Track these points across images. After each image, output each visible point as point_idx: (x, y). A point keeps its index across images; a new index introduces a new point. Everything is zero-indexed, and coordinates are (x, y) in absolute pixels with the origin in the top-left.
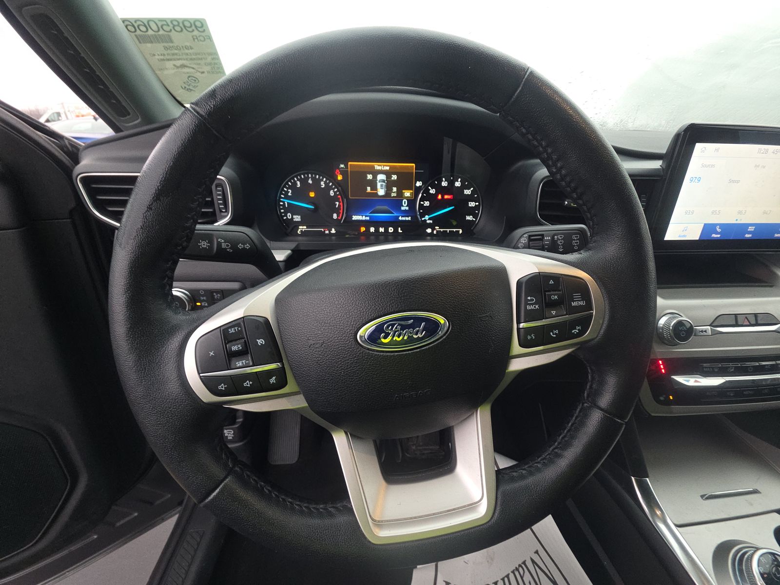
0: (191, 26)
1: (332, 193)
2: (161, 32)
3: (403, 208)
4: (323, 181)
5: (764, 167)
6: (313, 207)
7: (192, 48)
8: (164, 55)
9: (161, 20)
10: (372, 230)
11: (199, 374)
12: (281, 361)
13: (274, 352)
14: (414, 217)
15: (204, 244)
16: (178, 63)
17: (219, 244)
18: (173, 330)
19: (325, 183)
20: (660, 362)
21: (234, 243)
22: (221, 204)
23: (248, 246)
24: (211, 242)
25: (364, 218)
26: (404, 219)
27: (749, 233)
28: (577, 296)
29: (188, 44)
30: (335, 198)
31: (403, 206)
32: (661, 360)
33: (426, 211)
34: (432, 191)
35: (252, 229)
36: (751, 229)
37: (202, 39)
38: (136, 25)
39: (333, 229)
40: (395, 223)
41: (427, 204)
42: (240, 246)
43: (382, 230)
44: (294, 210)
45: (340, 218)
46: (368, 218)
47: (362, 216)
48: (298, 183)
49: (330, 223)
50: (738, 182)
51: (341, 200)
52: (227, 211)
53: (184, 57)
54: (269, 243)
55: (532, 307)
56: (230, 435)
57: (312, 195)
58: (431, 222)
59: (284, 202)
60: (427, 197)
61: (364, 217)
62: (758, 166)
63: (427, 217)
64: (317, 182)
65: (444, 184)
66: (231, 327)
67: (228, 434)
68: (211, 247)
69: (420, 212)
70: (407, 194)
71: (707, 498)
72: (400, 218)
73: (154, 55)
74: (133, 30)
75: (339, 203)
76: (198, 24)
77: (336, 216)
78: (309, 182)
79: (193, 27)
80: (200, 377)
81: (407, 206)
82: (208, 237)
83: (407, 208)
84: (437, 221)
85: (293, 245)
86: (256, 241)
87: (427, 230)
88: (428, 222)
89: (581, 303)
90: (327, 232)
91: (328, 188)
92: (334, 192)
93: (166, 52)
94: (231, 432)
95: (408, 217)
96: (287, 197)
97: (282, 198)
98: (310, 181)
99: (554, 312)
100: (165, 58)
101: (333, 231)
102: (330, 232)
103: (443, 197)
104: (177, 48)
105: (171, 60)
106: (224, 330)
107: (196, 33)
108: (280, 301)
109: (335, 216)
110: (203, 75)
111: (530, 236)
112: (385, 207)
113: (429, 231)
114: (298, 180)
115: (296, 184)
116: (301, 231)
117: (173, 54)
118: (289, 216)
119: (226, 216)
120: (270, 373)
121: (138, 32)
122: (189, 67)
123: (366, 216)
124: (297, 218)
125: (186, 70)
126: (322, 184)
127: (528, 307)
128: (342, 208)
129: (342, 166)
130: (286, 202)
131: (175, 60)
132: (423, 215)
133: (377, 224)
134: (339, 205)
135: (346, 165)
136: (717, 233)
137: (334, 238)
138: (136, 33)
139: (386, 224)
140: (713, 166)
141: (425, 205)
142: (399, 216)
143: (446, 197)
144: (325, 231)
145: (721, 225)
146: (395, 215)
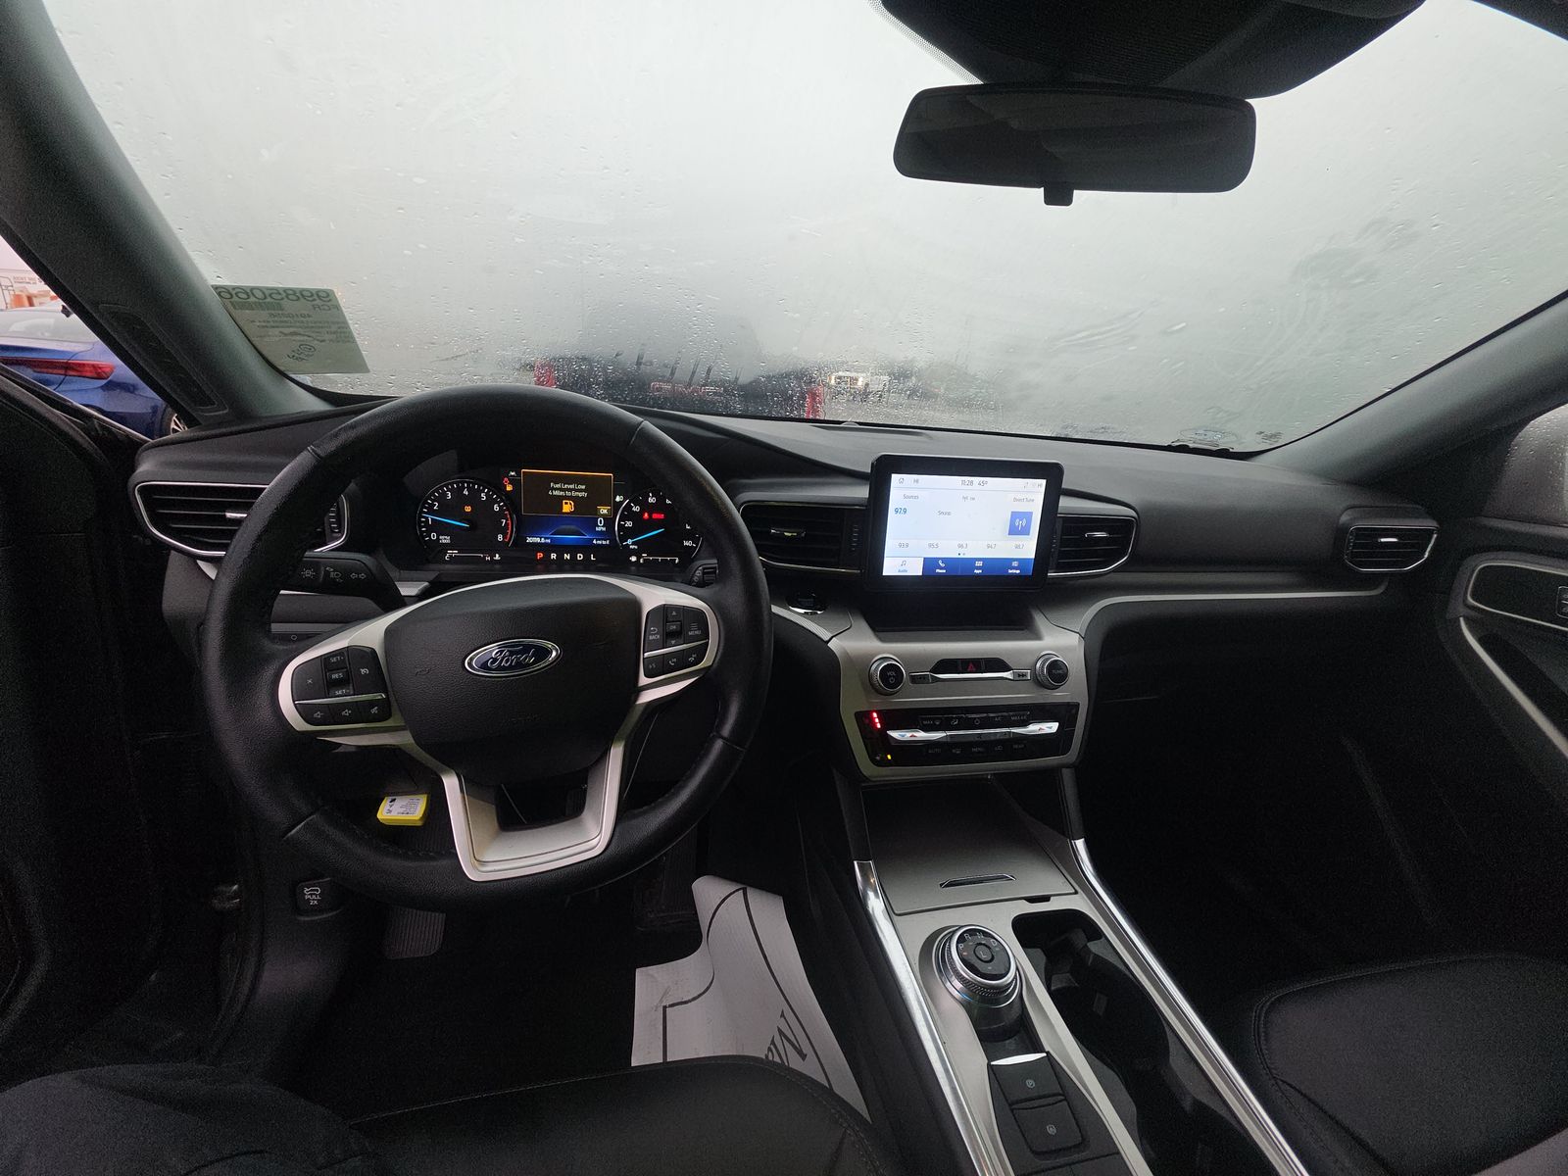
0: (312, 295)
1: (496, 508)
2: (269, 300)
3: (598, 529)
4: (483, 492)
5: (974, 499)
6: (469, 526)
7: (309, 316)
8: (269, 322)
9: (268, 289)
10: (553, 556)
11: (294, 701)
12: (386, 691)
13: (378, 681)
14: (613, 540)
15: (308, 573)
16: (287, 331)
17: (327, 573)
18: (268, 659)
19: (487, 494)
20: (875, 715)
21: (346, 572)
22: (333, 523)
23: (363, 576)
24: (317, 571)
25: (542, 541)
26: (598, 542)
27: (978, 568)
28: (694, 626)
29: (306, 313)
30: (501, 514)
31: (598, 526)
32: (876, 711)
33: (627, 533)
34: (636, 509)
35: (370, 556)
36: (979, 564)
37: (326, 308)
38: (233, 293)
39: (497, 555)
40: (587, 548)
41: (629, 524)
42: (354, 576)
43: (567, 556)
44: (442, 529)
45: (507, 541)
46: (548, 541)
47: (540, 538)
48: (449, 494)
49: (495, 547)
50: (949, 514)
51: (508, 517)
52: (341, 532)
53: (298, 324)
54: (394, 573)
55: (654, 637)
56: (314, 896)
57: (468, 509)
58: (636, 547)
59: (427, 518)
60: (628, 514)
61: (542, 539)
62: (967, 498)
63: (630, 541)
64: (475, 494)
65: (651, 500)
66: (333, 656)
67: (311, 894)
68: (316, 577)
69: (620, 535)
70: (604, 511)
71: (947, 886)
72: (595, 542)
73: (253, 321)
74: (228, 296)
75: (507, 520)
76: (321, 294)
78: (464, 493)
79: (315, 297)
80: (295, 705)
81: (603, 526)
82: (315, 564)
83: (604, 529)
84: (643, 546)
85: (432, 576)
86: (373, 569)
88: (632, 547)
89: (697, 632)
90: (488, 558)
91: (490, 502)
92: (499, 506)
93: (270, 320)
94: (317, 891)
95: (604, 540)
96: (431, 511)
97: (425, 513)
98: (466, 492)
99: (673, 642)
100: (268, 325)
101: (497, 557)
102: (492, 558)
103: (650, 515)
104: (288, 316)
105: (277, 327)
106: (325, 659)
107: (318, 302)
108: (390, 632)
109: (500, 538)
110: (323, 343)
111: (704, 569)
112: (573, 527)
113: (634, 559)
114: (449, 490)
115: (446, 495)
116: (450, 557)
117: (282, 322)
118: (434, 536)
119: (338, 539)
120: (371, 703)
121: (235, 299)
122: (304, 335)
123: (545, 538)
124: (445, 540)
125: (298, 338)
126: (482, 496)
127: (651, 638)
128: (510, 527)
129: (513, 473)
130: (430, 518)
131: (282, 327)
132: (624, 539)
133: (561, 548)
134: (506, 523)
135: (518, 474)
136: (941, 568)
137: (497, 566)
138: (232, 300)
139: (573, 549)
140: (916, 497)
141: (626, 525)
142: (593, 539)
143: (655, 516)
144: (484, 557)
145: (944, 560)
146: (587, 537)
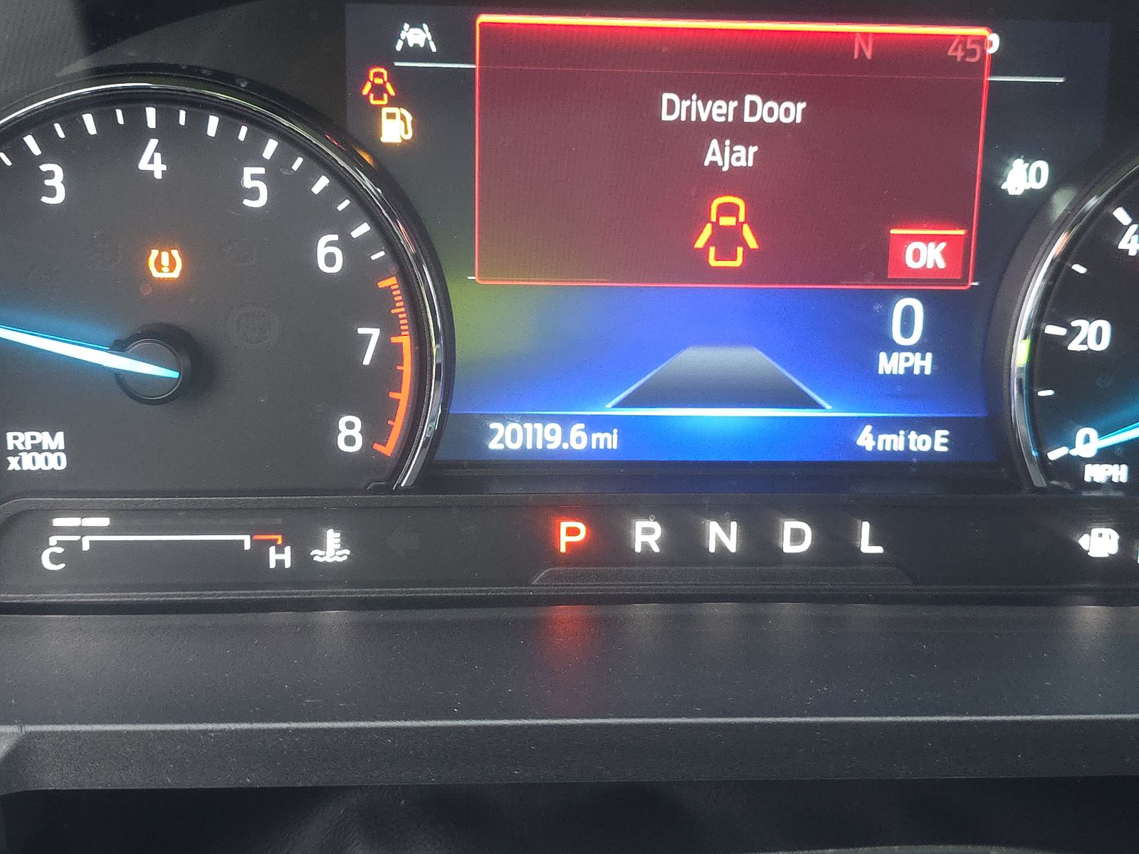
1: (328, 256)
3: (890, 365)
4: (258, 161)
6: (175, 375)
10: (646, 535)
14: (982, 435)
25: (579, 440)
26: (893, 442)
30: (353, 295)
31: (892, 347)
33: (1083, 393)
39: (333, 538)
40: (830, 482)
41: (1093, 337)
45: (389, 449)
46: (609, 440)
47: (566, 422)
48: (56, 176)
51: (400, 309)
58: (1120, 473)
60: (1101, 281)
61: (577, 430)
63: (1087, 442)
64: (206, 170)
69: (1032, 399)
70: (926, 251)
72: (866, 440)
75: (389, 328)
77: (356, 433)
78: (143, 165)
81: (920, 348)
83: (924, 364)
87: (1084, 542)
88: (1096, 473)
90: (280, 557)
91: (297, 217)
92: (346, 243)
95: (925, 426)
98: (152, 162)
101: (332, 550)
102: (301, 557)
109: (349, 435)
114: (52, 149)
115: (38, 184)
116: (72, 550)
123: (594, 424)
124: (38, 452)
126: (248, 183)
128: (407, 368)
129: (416, 36)
132: (1055, 426)
134: (383, 345)
135: (453, 34)
141: (1075, 346)
142: (858, 423)
144: (260, 549)
146: (829, 411)
